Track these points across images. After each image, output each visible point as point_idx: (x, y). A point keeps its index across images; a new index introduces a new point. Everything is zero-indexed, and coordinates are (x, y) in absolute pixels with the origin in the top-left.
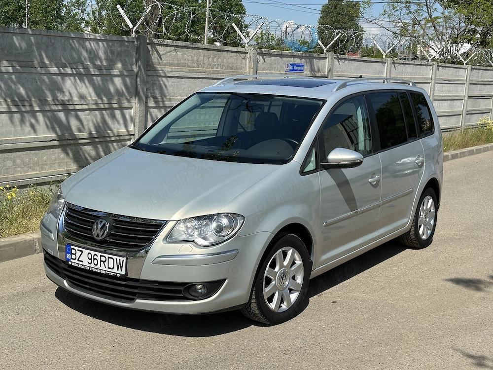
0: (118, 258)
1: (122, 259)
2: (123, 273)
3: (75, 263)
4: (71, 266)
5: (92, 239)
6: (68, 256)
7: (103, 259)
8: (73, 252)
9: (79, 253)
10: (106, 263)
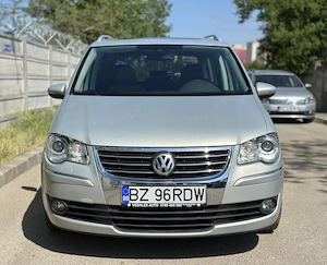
0: (197, 188)
1: (201, 188)
2: (204, 201)
3: (137, 203)
4: (132, 208)
5: (156, 176)
6: (126, 198)
7: (177, 192)
8: (133, 192)
9: (141, 193)
10: (182, 196)
